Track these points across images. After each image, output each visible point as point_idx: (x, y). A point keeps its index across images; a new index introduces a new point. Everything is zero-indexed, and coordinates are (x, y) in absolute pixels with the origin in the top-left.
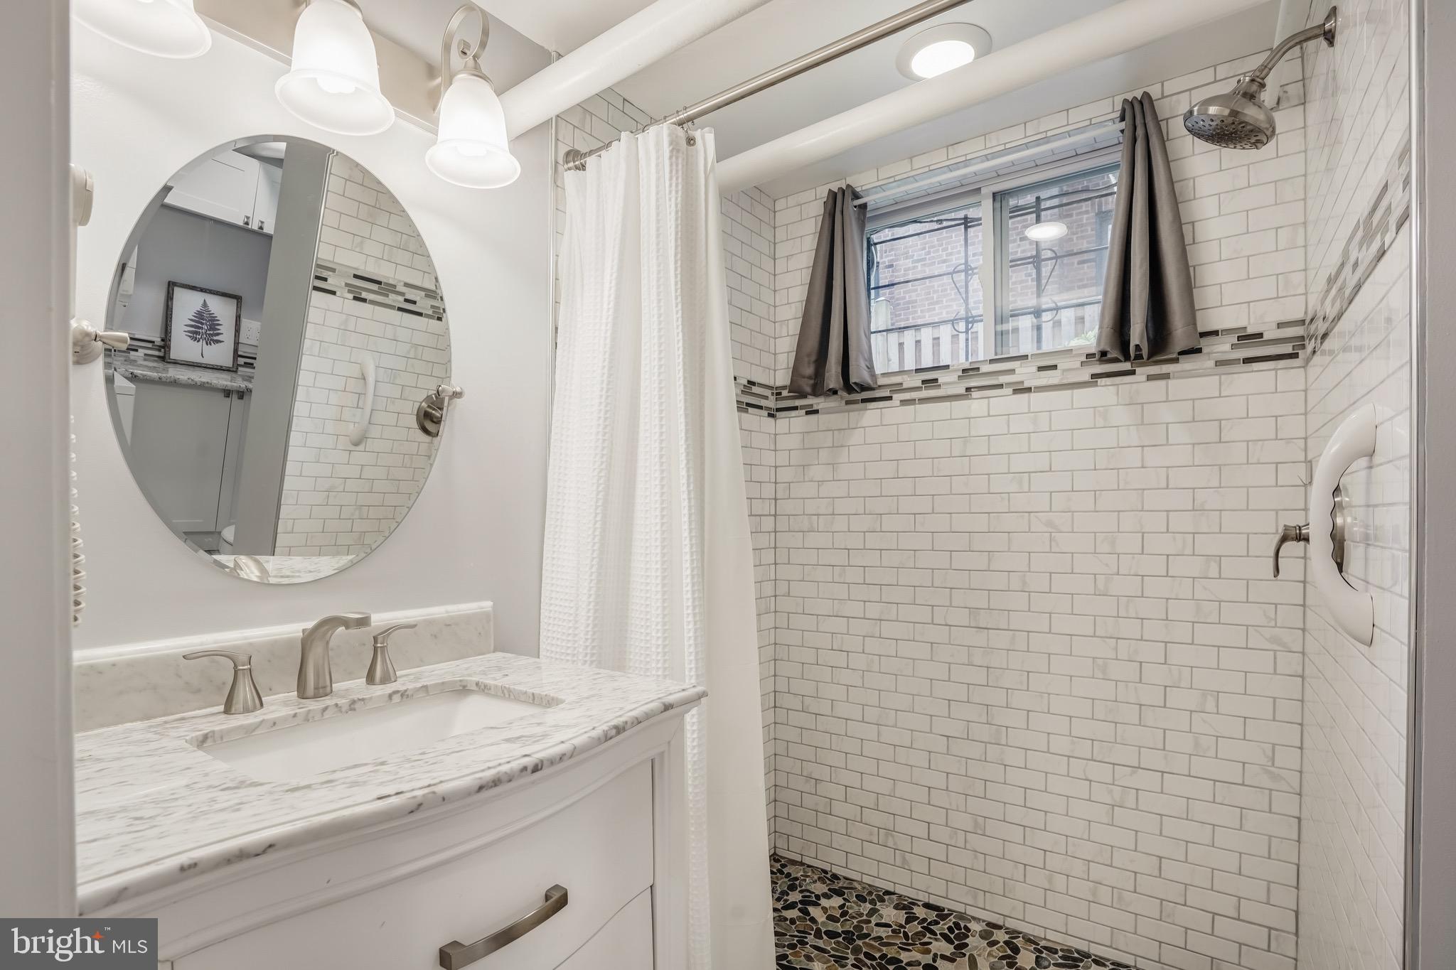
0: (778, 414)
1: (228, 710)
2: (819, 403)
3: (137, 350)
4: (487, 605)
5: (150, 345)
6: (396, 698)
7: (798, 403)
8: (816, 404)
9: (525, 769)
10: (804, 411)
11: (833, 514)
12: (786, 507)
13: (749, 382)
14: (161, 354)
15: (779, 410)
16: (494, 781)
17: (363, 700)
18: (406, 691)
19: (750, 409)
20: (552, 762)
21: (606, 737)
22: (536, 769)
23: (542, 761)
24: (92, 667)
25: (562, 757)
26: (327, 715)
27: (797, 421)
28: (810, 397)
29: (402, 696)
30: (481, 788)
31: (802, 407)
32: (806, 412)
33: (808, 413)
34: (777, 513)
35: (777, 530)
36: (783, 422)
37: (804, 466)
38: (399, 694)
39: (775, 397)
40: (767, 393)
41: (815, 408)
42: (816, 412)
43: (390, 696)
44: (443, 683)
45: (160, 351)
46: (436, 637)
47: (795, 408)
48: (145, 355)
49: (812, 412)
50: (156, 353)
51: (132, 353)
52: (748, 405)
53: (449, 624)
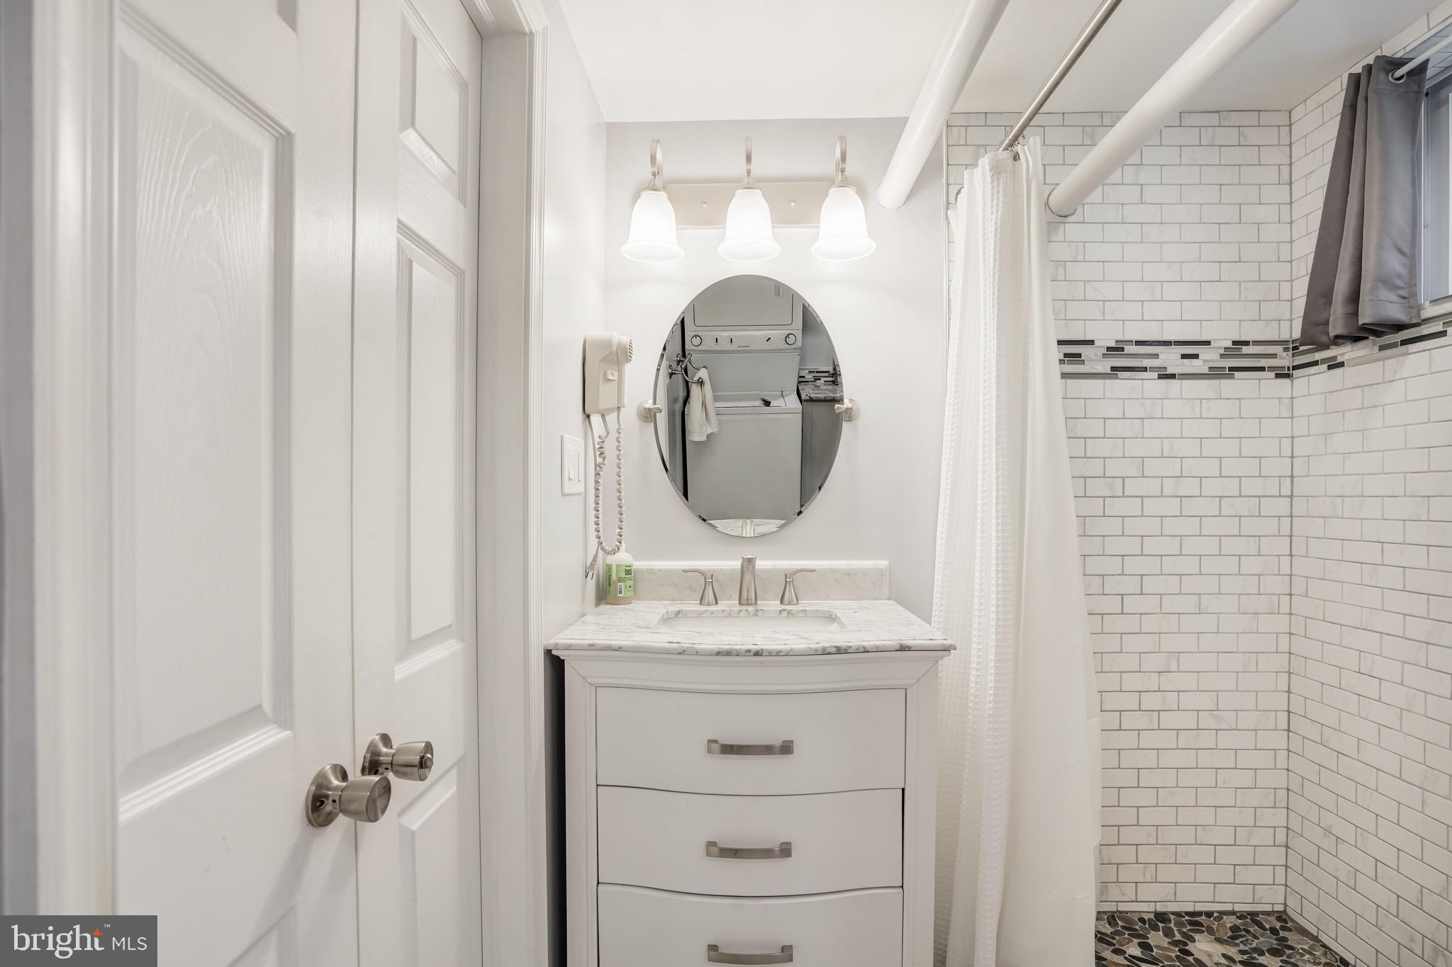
0: (1296, 373)
1: (701, 604)
2: (1344, 354)
3: (820, 379)
4: (883, 563)
5: (827, 374)
6: (784, 614)
7: (1318, 356)
8: (1340, 354)
9: (749, 651)
10: (1325, 366)
11: (1362, 496)
12: (1302, 486)
13: (1235, 343)
14: (833, 379)
15: (1295, 368)
16: (727, 652)
17: (763, 610)
18: (791, 610)
19: (1237, 374)
20: (770, 654)
21: (824, 651)
22: (757, 654)
23: (762, 650)
24: (651, 569)
25: (778, 653)
26: (741, 614)
27: (1316, 381)
28: (1333, 347)
29: (788, 613)
30: (718, 653)
31: (1324, 361)
32: (1328, 366)
33: (1330, 368)
34: (1294, 494)
35: (1293, 515)
36: (1303, 381)
37: (1326, 435)
38: (786, 612)
39: (1291, 353)
40: (1278, 349)
41: (1339, 360)
42: (1341, 365)
43: (780, 612)
44: (818, 610)
45: (833, 377)
46: (838, 581)
47: (1315, 363)
48: (825, 381)
49: (1335, 365)
50: (831, 379)
51: (818, 381)
52: (1231, 369)
53: (849, 574)
